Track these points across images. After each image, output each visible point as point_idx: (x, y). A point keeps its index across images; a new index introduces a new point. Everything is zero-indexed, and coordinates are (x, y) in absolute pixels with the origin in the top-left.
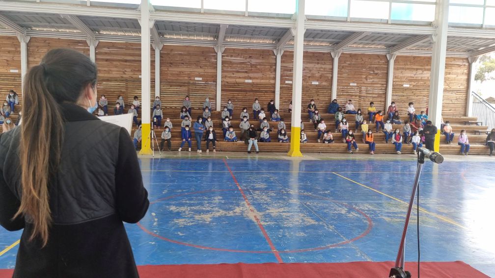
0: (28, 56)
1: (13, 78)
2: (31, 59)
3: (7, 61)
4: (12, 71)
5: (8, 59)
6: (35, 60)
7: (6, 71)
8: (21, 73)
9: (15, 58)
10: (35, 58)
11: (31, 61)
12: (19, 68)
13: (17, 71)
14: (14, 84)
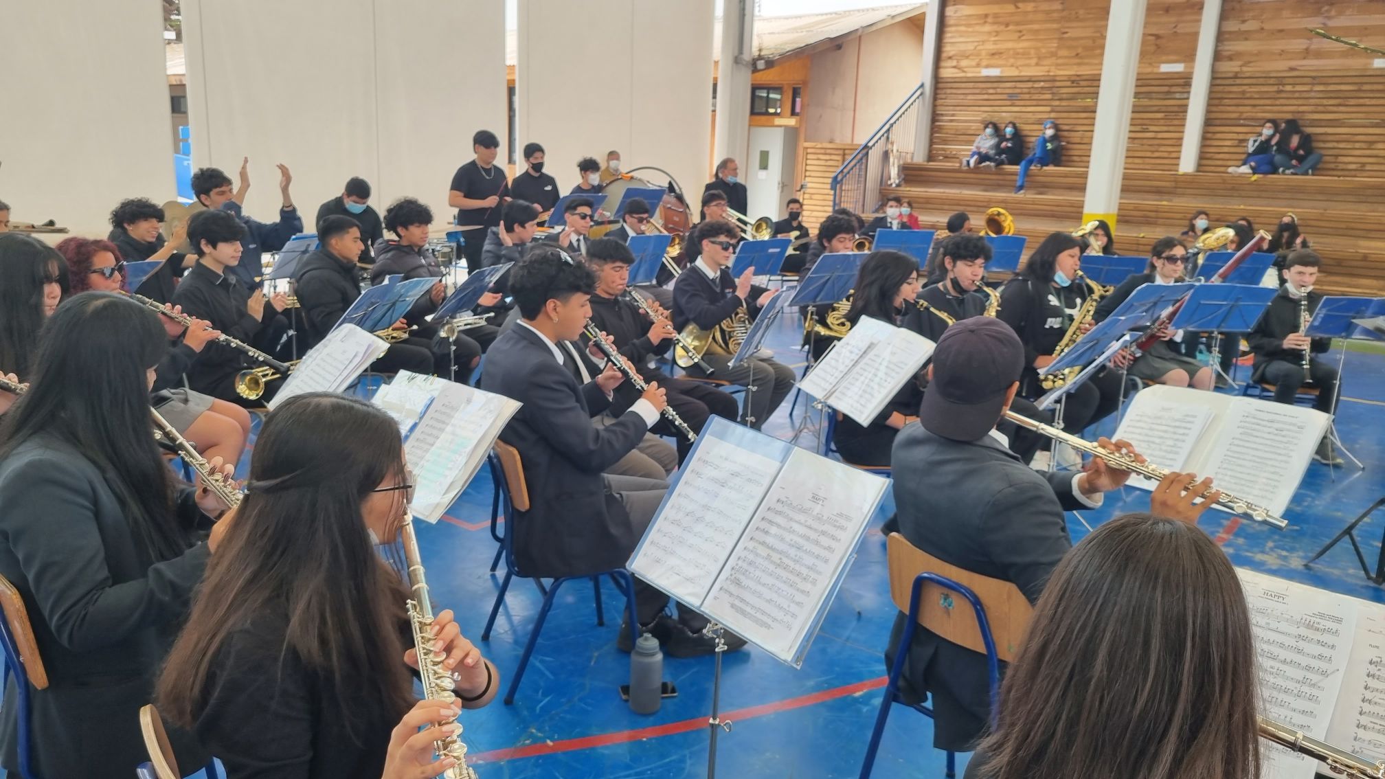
0: (1223, 16)
1: (1166, 89)
2: (1232, 26)
3: (1158, 37)
4: (1165, 68)
5: (1161, 32)
6: (1245, 27)
7: (1149, 70)
8: (1191, 73)
9: (1182, 29)
10: (1244, 22)
11: (1230, 33)
12: (1189, 56)
13: (1179, 68)
14: (1164, 109)
